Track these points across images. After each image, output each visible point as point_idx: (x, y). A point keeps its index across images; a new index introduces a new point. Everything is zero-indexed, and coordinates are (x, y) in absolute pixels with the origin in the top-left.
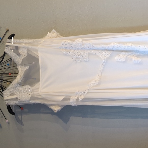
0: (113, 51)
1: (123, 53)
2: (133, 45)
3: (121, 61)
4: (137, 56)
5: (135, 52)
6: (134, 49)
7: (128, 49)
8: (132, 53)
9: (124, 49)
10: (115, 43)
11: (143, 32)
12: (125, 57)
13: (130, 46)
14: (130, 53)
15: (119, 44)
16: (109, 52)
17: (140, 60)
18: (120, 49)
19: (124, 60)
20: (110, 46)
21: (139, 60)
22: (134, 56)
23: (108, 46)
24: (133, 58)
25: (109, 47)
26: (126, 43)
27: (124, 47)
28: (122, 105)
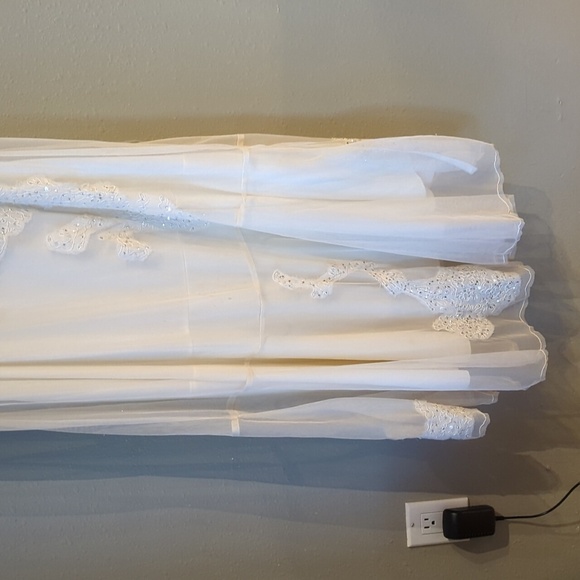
0: (41, 209)
1: (82, 222)
2: (117, 191)
3: (69, 250)
4: (138, 236)
5: (130, 218)
6: (124, 209)
7: (100, 205)
8: (119, 221)
9: (84, 206)
10: (46, 181)
11: (165, 143)
12: (87, 235)
13: (106, 193)
14: (108, 223)
15: (60, 184)
16: (22, 213)
17: (148, 251)
18: (66, 203)
19: (82, 249)
20: (22, 191)
21: (144, 249)
22: (127, 234)
23: (15, 188)
24: (119, 241)
25: (19, 195)
26: (91, 181)
27: (82, 197)
28: (61, 427)
